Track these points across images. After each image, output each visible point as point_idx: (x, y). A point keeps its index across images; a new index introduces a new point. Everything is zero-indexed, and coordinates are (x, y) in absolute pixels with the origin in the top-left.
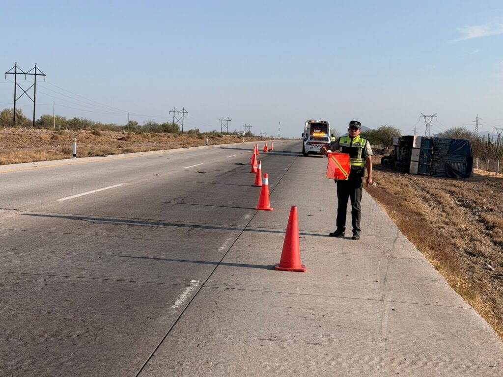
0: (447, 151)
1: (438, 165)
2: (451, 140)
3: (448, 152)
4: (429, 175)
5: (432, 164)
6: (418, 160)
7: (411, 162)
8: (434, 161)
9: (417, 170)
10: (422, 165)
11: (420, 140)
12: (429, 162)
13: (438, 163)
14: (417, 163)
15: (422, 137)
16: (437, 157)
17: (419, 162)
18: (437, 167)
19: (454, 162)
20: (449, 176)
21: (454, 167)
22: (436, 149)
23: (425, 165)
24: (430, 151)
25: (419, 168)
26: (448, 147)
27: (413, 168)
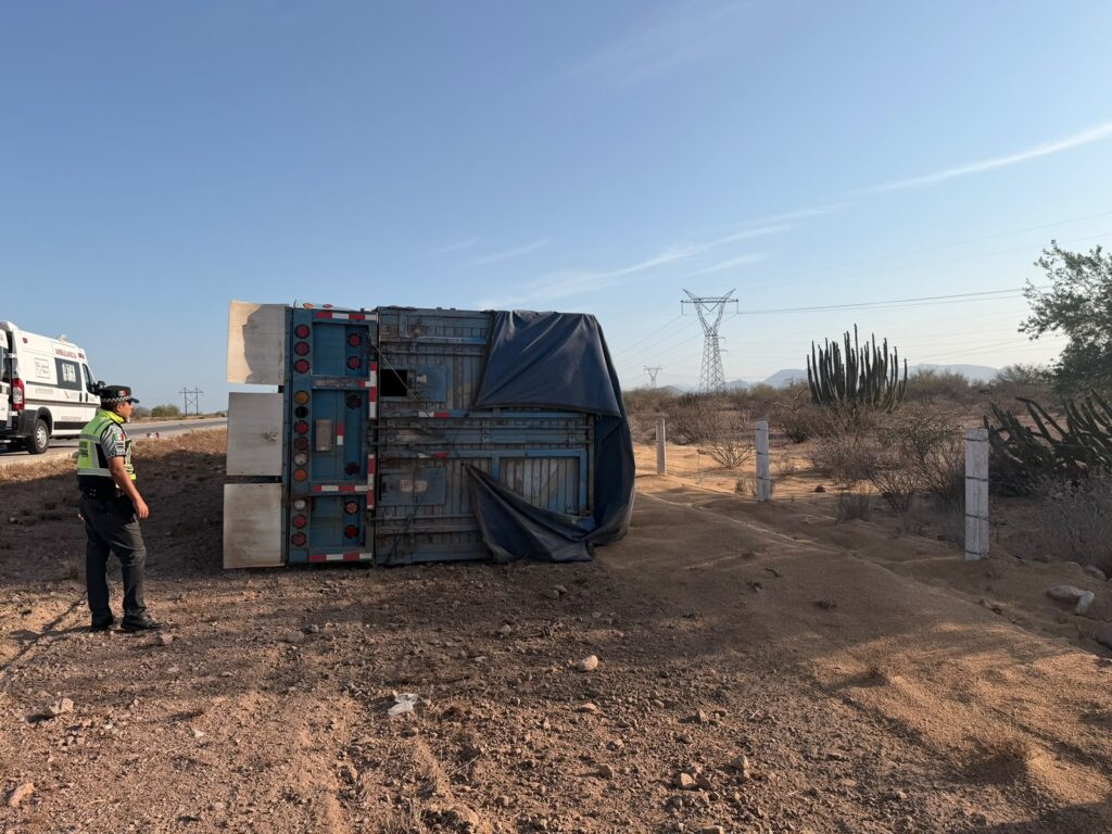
0: (467, 388)
1: (422, 486)
2: (483, 324)
3: (476, 392)
4: (365, 565)
5: (380, 487)
6: (276, 469)
7: (228, 488)
8: (394, 462)
9: (276, 542)
10: (312, 501)
11: (277, 334)
12: (355, 471)
13: (416, 475)
14: (274, 492)
15: (290, 312)
16: (407, 437)
17: (288, 481)
18: (417, 498)
19: (518, 460)
20: (500, 551)
21: (519, 484)
22: (393, 384)
23: (331, 497)
24: (356, 399)
25: (288, 521)
26: (469, 367)
27: (245, 527)
